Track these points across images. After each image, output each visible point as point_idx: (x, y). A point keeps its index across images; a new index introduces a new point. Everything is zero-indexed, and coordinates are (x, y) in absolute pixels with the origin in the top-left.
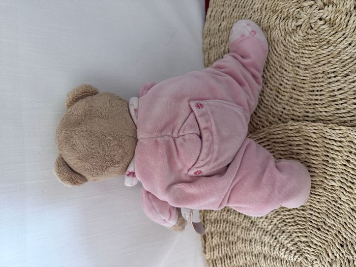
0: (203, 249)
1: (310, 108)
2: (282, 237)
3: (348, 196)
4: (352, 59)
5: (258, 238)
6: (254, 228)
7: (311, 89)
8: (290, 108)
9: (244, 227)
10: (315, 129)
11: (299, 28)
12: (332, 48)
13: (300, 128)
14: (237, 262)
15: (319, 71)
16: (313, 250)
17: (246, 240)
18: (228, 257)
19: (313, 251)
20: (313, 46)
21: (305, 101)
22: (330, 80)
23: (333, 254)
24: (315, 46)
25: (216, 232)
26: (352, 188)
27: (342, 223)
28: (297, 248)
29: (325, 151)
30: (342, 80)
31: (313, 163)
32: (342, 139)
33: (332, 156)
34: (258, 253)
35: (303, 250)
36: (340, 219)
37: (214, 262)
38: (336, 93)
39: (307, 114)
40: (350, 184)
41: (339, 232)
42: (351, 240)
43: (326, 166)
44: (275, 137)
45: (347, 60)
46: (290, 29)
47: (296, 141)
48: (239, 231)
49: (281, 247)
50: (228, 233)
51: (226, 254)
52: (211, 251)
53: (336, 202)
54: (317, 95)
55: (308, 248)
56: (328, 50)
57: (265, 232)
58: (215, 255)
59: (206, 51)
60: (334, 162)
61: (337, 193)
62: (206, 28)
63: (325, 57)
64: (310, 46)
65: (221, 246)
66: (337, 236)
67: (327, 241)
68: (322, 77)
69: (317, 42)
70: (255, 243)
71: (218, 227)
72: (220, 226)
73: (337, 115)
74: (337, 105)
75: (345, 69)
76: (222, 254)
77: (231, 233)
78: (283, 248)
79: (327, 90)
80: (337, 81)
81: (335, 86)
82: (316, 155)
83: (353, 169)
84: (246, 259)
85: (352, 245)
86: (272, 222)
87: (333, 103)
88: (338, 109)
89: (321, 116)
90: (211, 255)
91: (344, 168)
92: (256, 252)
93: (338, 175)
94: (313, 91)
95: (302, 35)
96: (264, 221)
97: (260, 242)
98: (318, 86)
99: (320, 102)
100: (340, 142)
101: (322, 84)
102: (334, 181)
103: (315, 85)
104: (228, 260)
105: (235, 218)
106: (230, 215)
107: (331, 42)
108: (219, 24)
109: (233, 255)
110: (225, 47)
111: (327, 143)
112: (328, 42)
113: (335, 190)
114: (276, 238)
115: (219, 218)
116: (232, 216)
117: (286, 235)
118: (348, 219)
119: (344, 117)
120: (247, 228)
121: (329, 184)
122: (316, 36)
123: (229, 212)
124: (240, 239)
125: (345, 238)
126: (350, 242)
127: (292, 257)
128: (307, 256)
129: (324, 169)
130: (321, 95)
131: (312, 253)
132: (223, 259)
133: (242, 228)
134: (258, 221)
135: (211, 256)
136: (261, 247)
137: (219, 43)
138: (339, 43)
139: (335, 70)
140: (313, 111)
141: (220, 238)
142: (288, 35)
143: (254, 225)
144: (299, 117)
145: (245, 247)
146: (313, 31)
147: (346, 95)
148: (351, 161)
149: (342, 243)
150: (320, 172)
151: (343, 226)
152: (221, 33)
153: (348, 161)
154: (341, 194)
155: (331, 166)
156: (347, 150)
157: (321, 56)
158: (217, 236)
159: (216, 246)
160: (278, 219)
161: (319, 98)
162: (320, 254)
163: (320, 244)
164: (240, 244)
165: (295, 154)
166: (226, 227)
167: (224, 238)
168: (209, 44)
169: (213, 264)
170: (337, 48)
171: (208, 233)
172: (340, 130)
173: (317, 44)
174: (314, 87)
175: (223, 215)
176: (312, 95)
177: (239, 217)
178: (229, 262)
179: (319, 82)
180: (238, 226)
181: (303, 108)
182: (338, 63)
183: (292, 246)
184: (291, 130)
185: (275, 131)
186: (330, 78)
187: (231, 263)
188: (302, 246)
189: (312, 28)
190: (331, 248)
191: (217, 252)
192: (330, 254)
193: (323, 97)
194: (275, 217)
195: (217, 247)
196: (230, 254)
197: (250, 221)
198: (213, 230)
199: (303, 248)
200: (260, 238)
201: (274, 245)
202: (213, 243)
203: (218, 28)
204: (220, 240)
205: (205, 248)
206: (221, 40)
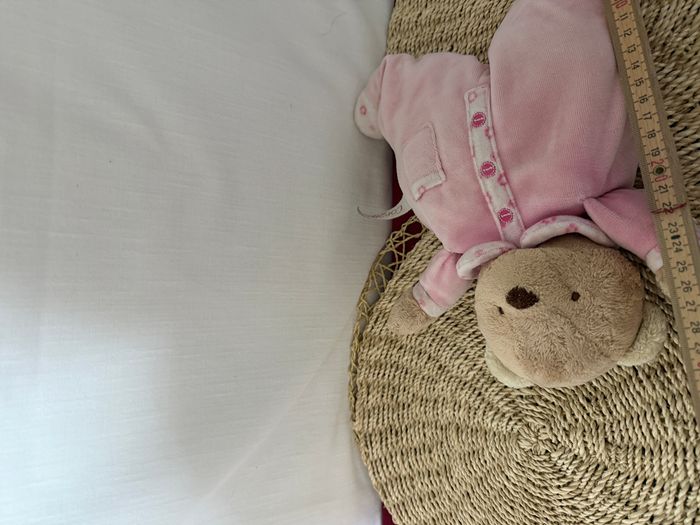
0: (350, 413)
2: (490, 390)
5: (449, 394)
6: (443, 378)
9: (426, 377)
14: (409, 441)
16: (540, 410)
17: (427, 400)
18: (393, 432)
19: (540, 413)
23: (573, 415)
25: (376, 383)
28: (514, 408)
34: (446, 422)
35: (525, 412)
37: (368, 438)
42: (604, 390)
48: (417, 383)
49: (488, 409)
50: (397, 388)
51: (391, 426)
52: (364, 417)
55: (533, 407)
57: (462, 383)
58: (370, 425)
62: (394, 20)
65: (384, 409)
67: (565, 395)
70: (443, 404)
71: (381, 375)
72: (384, 374)
76: (383, 424)
77: (402, 387)
78: (491, 410)
84: (424, 435)
85: (605, 397)
86: (475, 365)
90: (363, 424)
92: (443, 421)
96: (461, 364)
97: (451, 402)
104: (393, 436)
105: (412, 360)
106: (404, 356)
108: (419, 12)
109: (403, 427)
114: (480, 394)
115: (383, 361)
116: (406, 358)
117: (497, 387)
120: (431, 379)
123: (403, 350)
124: (417, 399)
125: (595, 388)
126: (602, 393)
127: (504, 424)
128: (530, 420)
131: (539, 416)
132: (384, 434)
133: (423, 378)
134: (451, 365)
135: (363, 427)
136: (452, 412)
141: (382, 396)
143: (443, 371)
145: (425, 413)
149: (589, 396)
152: (419, 28)
158: (378, 392)
159: (374, 408)
162: (552, 416)
163: (554, 400)
164: (416, 406)
166: (395, 376)
167: (389, 396)
169: (366, 442)
171: (361, 385)
175: (391, 355)
177: (419, 359)
178: (394, 440)
180: (416, 375)
183: (506, 405)
187: (397, 443)
188: (522, 404)
190: (571, 404)
191: (375, 420)
192: (568, 416)
195: (376, 411)
196: (398, 425)
197: (438, 364)
198: (370, 379)
199: (525, 407)
200: (452, 396)
201: (476, 407)
202: (370, 403)
203: (415, 19)
204: (381, 400)
205: (355, 411)
206: (419, 42)
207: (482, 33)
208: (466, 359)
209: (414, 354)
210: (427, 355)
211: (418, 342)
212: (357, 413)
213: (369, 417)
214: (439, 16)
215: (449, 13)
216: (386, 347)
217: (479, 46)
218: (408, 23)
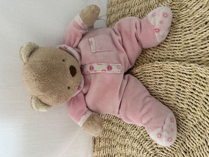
1: (171, 53)
2: (145, 144)
3: (192, 116)
4: (202, 17)
5: (130, 143)
6: (128, 137)
7: (173, 39)
8: (158, 53)
9: (122, 136)
10: (173, 66)
12: (188, 10)
13: (163, 65)
15: (179, 27)
16: (165, 154)
17: (122, 145)
19: (165, 156)
20: (176, 10)
21: (168, 48)
22: (186, 33)
24: (177, 10)
25: (103, 138)
26: (195, 110)
27: (187, 136)
28: (155, 152)
29: (179, 82)
30: (194, 32)
31: (170, 91)
32: (191, 73)
33: (183, 85)
34: (129, 154)
35: (159, 154)
36: (186, 132)
38: (189, 41)
39: (169, 57)
40: (194, 107)
41: (184, 142)
42: (192, 149)
43: (179, 93)
44: (145, 72)
45: (198, 18)
47: (159, 75)
48: (118, 138)
49: (144, 151)
50: (111, 139)
51: (109, 154)
52: (98, 151)
53: (184, 120)
54: (176, 43)
55: (162, 153)
56: (186, 12)
57: (135, 140)
58: (101, 154)
59: (108, 16)
60: (184, 90)
61: (185, 113)
62: (109, 2)
63: (184, 16)
64: (174, 10)
65: (106, 148)
66: (183, 145)
67: (175, 149)
68: (181, 31)
69: (179, 7)
70: (128, 147)
71: (105, 134)
72: (106, 134)
73: (189, 57)
74: (189, 50)
75: (196, 24)
76: (106, 153)
77: (113, 139)
78: (145, 152)
79: (183, 40)
80: (190, 33)
81: (189, 37)
82: (172, 85)
83: (197, 95)
85: (193, 152)
86: (140, 133)
87: (186, 49)
88: (190, 53)
89: (178, 58)
90: (98, 153)
91: (191, 94)
93: (186, 100)
94: (174, 41)
96: (134, 132)
97: (131, 147)
98: (177, 37)
99: (178, 48)
100: (190, 75)
101: (180, 36)
102: (183, 104)
103: (176, 36)
105: (116, 129)
106: (114, 127)
107: (188, 6)
109: (113, 155)
110: (120, 13)
111: (180, 76)
112: (186, 6)
113: (183, 111)
114: (141, 145)
115: (106, 129)
116: (114, 128)
117: (148, 143)
118: (191, 133)
119: (193, 58)
120: (123, 137)
121: (180, 106)
122: (179, 2)
123: (113, 125)
124: (118, 144)
125: (188, 147)
126: (192, 150)
129: (177, 95)
130: (179, 43)
133: (121, 136)
134: (131, 132)
135: (98, 155)
136: (131, 151)
137: (117, 11)
138: (194, 7)
139: (190, 25)
140: (173, 54)
141: (105, 142)
142: (160, 3)
143: (128, 134)
144: (163, 59)
145: (121, 150)
147: (196, 42)
148: (197, 89)
149: (186, 151)
150: (174, 98)
151: (187, 138)
152: (118, 4)
153: (194, 90)
154: (188, 114)
155: (182, 93)
156: (194, 81)
157: (181, 16)
158: (104, 141)
159: (102, 147)
160: (144, 131)
161: (178, 45)
163: (171, 151)
164: (118, 147)
165: (158, 84)
166: (110, 135)
167: (108, 143)
168: (111, 12)
170: (192, 10)
171: (97, 138)
172: (190, 66)
173: (179, 8)
174: (175, 38)
175: (109, 127)
176: (173, 43)
177: (119, 128)
179: (178, 34)
180: (118, 135)
181: (166, 53)
182: (192, 21)
183: (152, 150)
184: (157, 67)
185: (146, 68)
186: (186, 31)
188: (158, 151)
190: (178, 153)
191: (103, 152)
193: (180, 45)
194: (142, 129)
195: (103, 148)
196: (111, 154)
197: (126, 131)
198: (101, 136)
199: (159, 152)
200: (131, 144)
201: (140, 150)
202: (100, 145)
204: (105, 144)
205: (94, 148)
206: (118, 9)
207: (141, 4)
208: (136, 130)
209: (117, 127)
210: (122, 127)
211: (119, 122)
212: (95, 150)
213: (100, 151)
216: (107, 123)
217: (139, 9)
218: (115, 3)
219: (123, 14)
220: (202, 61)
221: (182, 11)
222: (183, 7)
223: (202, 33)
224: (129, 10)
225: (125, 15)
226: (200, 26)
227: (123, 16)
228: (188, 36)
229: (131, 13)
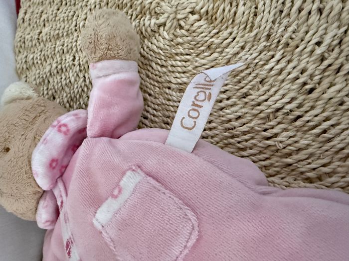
11: (162, 28)
12: (216, 55)
20: (187, 55)
22: (222, 105)
24: (190, 55)
46: (149, 30)
56: (211, 58)
59: (21, 73)
62: (18, 39)
64: (182, 54)
69: (193, 49)
75: (241, 85)
95: (167, 37)
107: (213, 46)
108: (39, 31)
110: (51, 64)
112: (209, 46)
122: (189, 38)
137: (40, 59)
138: (226, 47)
139: (226, 88)
142: (146, 41)
146: (183, 31)
147: (250, 125)
152: (42, 44)
168: (26, 62)
170: (223, 54)
173: (192, 51)
186: (221, 101)
189: (181, 27)
193: (215, 132)
203: (37, 37)
206: (44, 55)
214: (57, 32)
215: (66, 29)
218: (31, 41)
219: (59, 67)
220: (275, 167)
221: (201, 56)
222: (202, 48)
223: (259, 105)
224: (72, 58)
225: (64, 70)
226: (250, 89)
227: (60, 72)
228: (228, 111)
229: (79, 65)
